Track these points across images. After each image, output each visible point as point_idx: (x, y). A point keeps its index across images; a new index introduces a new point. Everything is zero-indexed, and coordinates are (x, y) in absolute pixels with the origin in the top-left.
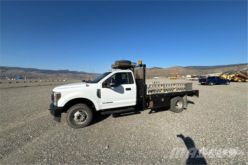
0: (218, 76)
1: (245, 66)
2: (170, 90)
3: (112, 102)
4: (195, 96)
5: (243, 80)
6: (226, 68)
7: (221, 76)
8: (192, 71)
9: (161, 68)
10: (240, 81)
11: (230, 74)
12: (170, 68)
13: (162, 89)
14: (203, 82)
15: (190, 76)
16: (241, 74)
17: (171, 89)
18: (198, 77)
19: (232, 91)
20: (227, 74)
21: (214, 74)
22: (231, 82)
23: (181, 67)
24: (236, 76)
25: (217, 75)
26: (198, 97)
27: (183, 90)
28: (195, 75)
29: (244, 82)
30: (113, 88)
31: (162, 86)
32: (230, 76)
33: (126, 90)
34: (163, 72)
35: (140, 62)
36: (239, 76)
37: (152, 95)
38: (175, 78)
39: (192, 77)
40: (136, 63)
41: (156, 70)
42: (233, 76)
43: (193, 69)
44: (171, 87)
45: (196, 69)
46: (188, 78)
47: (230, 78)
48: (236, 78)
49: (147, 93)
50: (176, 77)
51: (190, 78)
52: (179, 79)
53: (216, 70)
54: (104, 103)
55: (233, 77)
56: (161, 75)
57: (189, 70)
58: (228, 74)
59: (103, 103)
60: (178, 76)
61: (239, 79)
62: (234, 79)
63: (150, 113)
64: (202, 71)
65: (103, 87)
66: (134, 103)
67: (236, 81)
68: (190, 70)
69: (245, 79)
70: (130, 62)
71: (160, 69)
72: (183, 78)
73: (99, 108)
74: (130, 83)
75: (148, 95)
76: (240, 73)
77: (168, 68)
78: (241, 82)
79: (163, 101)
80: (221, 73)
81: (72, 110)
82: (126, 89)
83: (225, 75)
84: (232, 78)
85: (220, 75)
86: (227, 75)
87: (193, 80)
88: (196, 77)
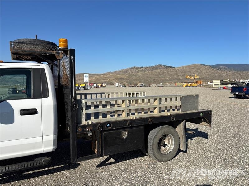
8: (224, 73)
9: (171, 67)
12: (186, 67)
13: (156, 108)
14: (237, 93)
15: (218, 82)
18: (232, 84)
23: (206, 65)
27: (176, 112)
28: (227, 80)
31: (157, 101)
34: (175, 74)
38: (193, 84)
39: (222, 84)
41: (162, 70)
43: (226, 69)
45: (230, 69)
46: (214, 85)
50: (197, 82)
51: (218, 85)
52: (201, 87)
56: (171, 80)
57: (218, 71)
60: (199, 81)
63: (103, 164)
68: (220, 72)
71: (170, 69)
72: (209, 85)
75: (85, 126)
77: (183, 67)
87: (224, 88)
88: (230, 84)
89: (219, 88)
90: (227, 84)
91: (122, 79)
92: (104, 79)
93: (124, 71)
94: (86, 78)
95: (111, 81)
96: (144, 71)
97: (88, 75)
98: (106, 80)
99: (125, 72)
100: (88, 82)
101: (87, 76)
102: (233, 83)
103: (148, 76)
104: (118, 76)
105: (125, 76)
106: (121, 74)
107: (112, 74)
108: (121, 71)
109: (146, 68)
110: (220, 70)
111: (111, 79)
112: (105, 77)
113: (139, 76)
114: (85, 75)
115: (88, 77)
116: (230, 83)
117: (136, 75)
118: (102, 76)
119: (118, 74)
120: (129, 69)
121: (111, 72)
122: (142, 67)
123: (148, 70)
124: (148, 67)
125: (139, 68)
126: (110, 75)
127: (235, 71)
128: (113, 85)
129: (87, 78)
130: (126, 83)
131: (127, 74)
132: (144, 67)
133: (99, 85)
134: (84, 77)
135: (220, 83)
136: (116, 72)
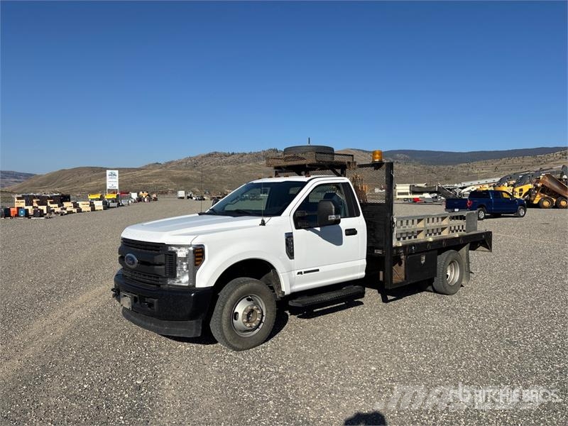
0: (487, 188)
1: (551, 155)
2: (435, 231)
3: (318, 270)
4: (481, 248)
5: (555, 200)
6: (504, 159)
7: (498, 189)
10: (546, 203)
11: (521, 182)
13: (421, 231)
15: (405, 188)
16: (549, 183)
17: (437, 229)
18: (431, 193)
19: (539, 234)
20: (512, 182)
21: (476, 182)
22: (528, 209)
24: (537, 188)
25: (484, 185)
26: (491, 251)
27: (463, 233)
28: (423, 185)
29: (557, 206)
30: (318, 229)
31: (422, 223)
32: (521, 190)
33: (347, 235)
35: (377, 156)
36: (544, 190)
37: (404, 247)
39: (414, 193)
40: (352, 156)
42: (530, 189)
44: (437, 224)
45: (416, 160)
46: (400, 194)
47: (520, 195)
48: (538, 196)
49: (395, 243)
51: (406, 194)
53: (478, 167)
54: (301, 273)
55: (529, 192)
58: (514, 182)
59: (298, 273)
61: (545, 199)
62: (532, 198)
64: (435, 168)
65: (297, 227)
66: (360, 272)
67: (538, 206)
69: (559, 198)
70: (329, 151)
73: (291, 286)
74: (352, 215)
75: (397, 248)
76: (547, 180)
78: (549, 208)
79: (423, 262)
80: (497, 180)
81: (233, 295)
82: (346, 230)
83: (506, 184)
84: (526, 194)
85: (494, 186)
86: (514, 186)
87: (415, 201)
88: (427, 192)
89: (404, 199)
90: (421, 193)
91: (187, 179)
92: (143, 182)
93: (190, 161)
94: (111, 180)
95: (161, 185)
96: (238, 162)
97: (117, 172)
98: (146, 183)
99: (194, 163)
100: (117, 188)
101: (115, 175)
102: (433, 190)
103: (247, 173)
104: (178, 173)
105: (193, 174)
106: (184, 170)
107: (161, 168)
108: (182, 163)
109: (242, 156)
110: (397, 162)
111: (160, 181)
112: (145, 176)
113: (227, 174)
114: (108, 172)
115: (117, 177)
116: (427, 190)
117: (220, 172)
118: (137, 173)
119: (176, 169)
120: (202, 157)
121: (157, 163)
122: (233, 154)
123: (246, 161)
124: (246, 154)
125: (226, 155)
126: (158, 170)
127: (425, 164)
128: (166, 196)
129: (114, 180)
130: (198, 191)
131: (198, 170)
132: (238, 154)
133: (144, 195)
134: (108, 177)
135: (409, 191)
136: (170, 163)
